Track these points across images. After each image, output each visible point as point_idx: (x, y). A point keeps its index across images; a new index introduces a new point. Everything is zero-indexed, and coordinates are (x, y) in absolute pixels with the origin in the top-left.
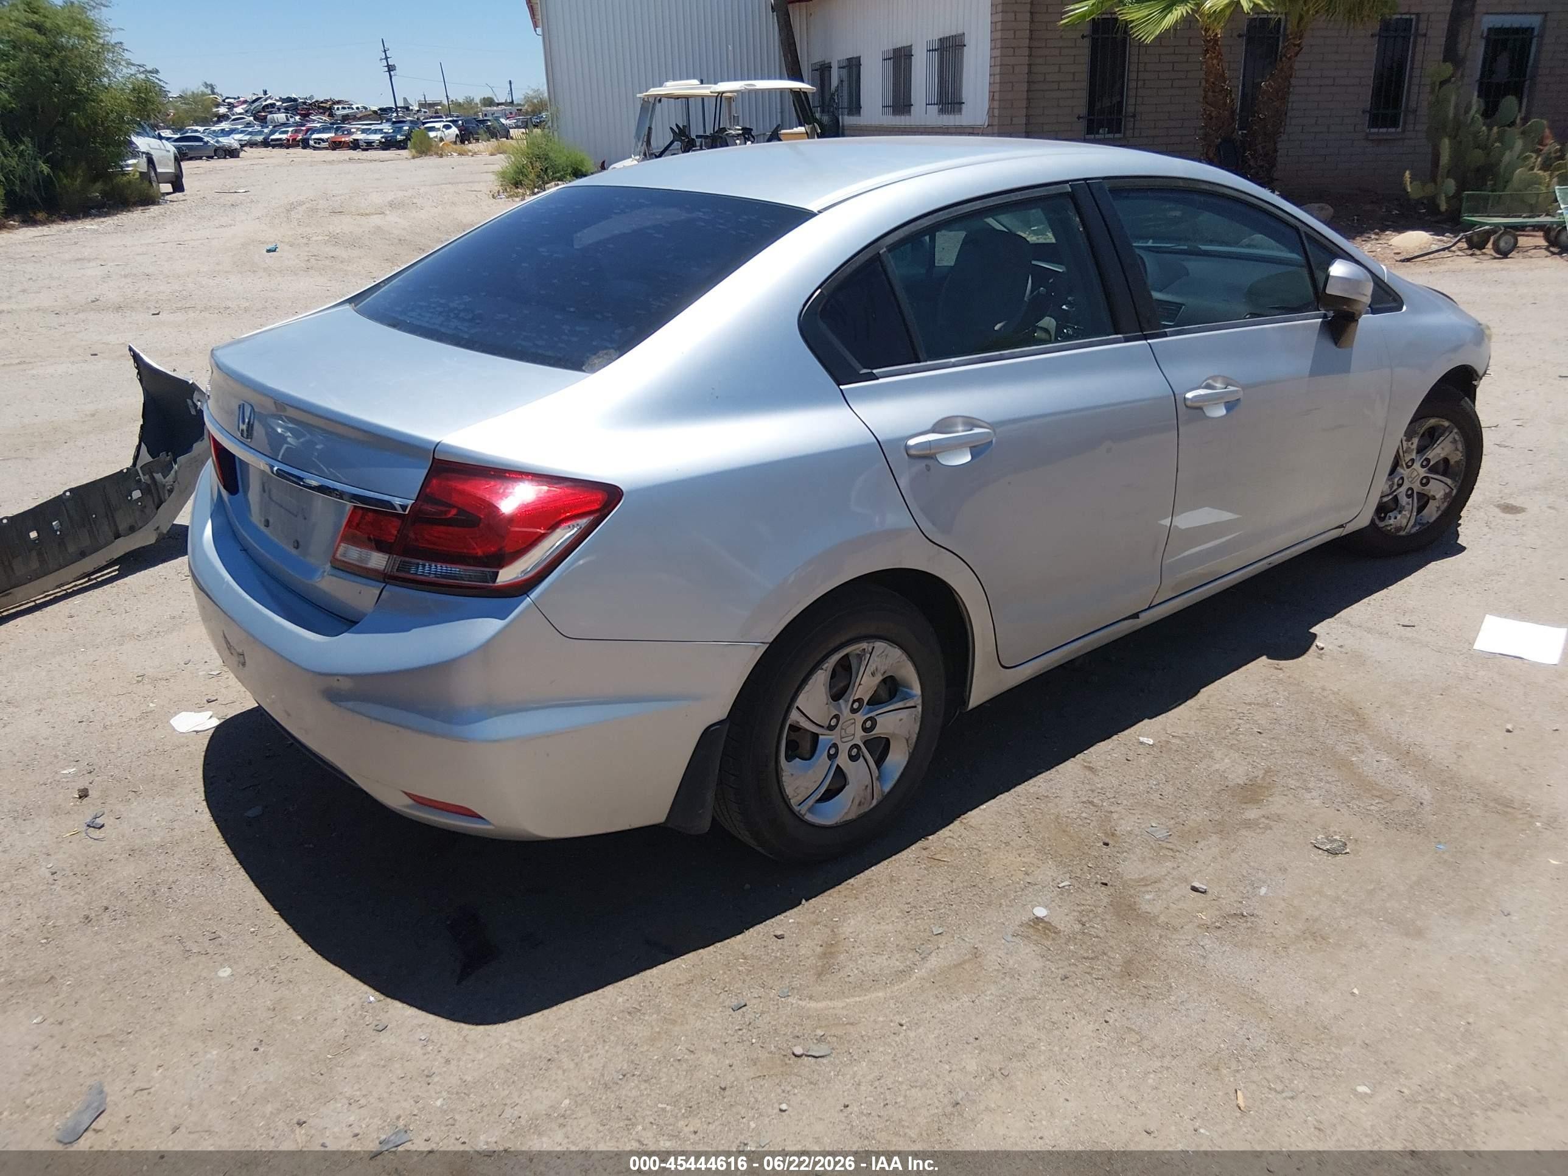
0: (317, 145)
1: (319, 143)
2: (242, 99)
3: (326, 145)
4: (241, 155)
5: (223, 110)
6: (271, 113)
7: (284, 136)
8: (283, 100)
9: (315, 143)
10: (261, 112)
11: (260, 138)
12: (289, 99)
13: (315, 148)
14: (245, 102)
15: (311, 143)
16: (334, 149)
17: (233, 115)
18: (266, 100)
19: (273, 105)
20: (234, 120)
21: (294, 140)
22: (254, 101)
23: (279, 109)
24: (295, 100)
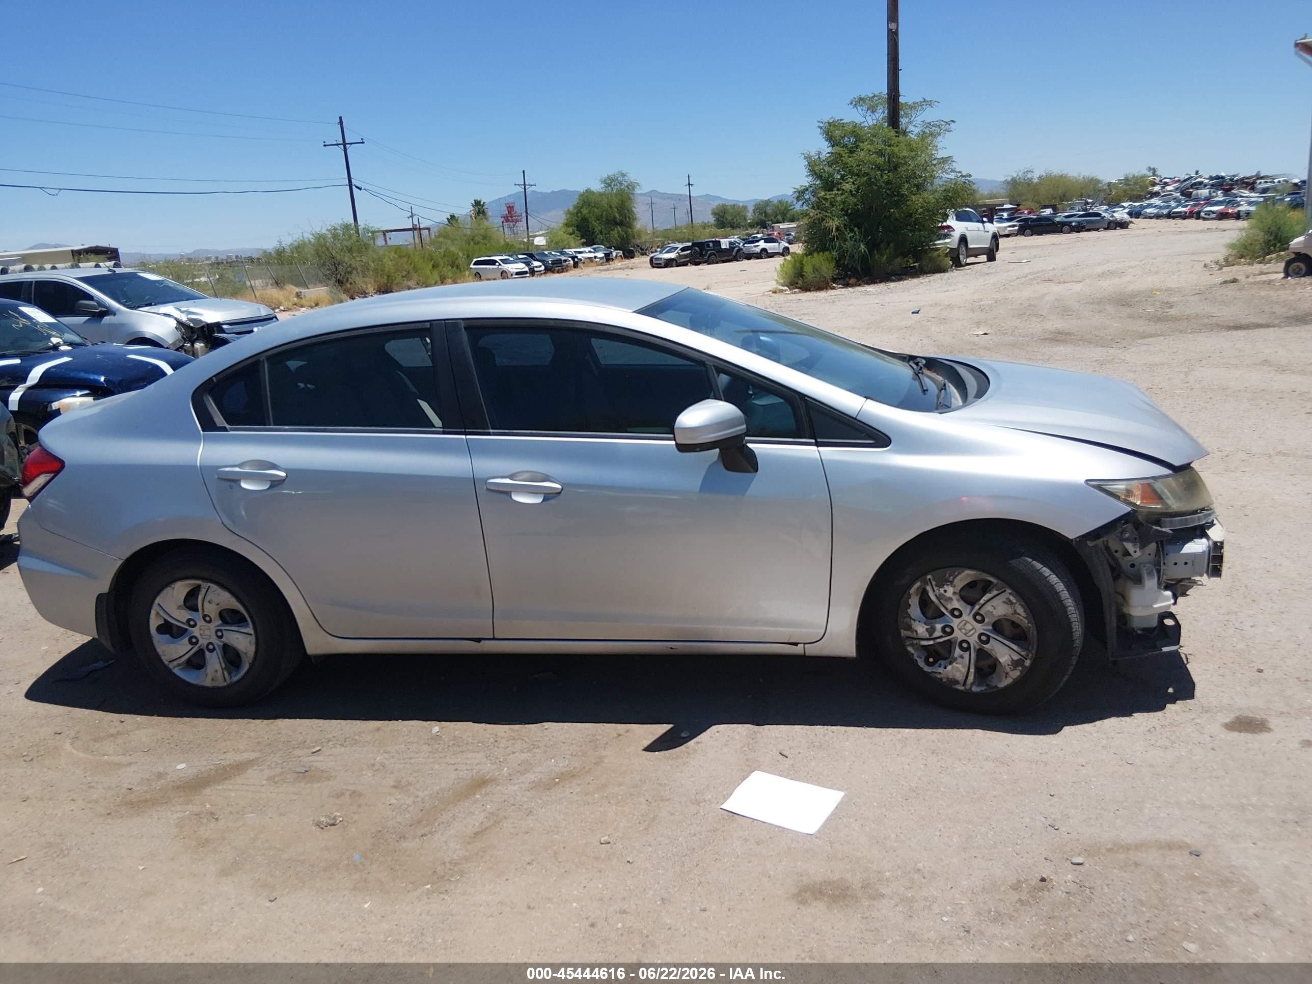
0: (1207, 216)
1: (1209, 215)
2: (1176, 179)
3: (1214, 216)
4: (1129, 227)
5: (1157, 188)
6: (1197, 189)
7: (1184, 209)
8: (1211, 178)
9: (1206, 214)
10: (1187, 189)
11: (1165, 212)
12: (1218, 177)
13: (1204, 219)
14: (1178, 181)
15: (1202, 214)
16: (1220, 219)
17: (1164, 192)
18: (1196, 179)
19: (1201, 183)
20: (1163, 196)
21: (1191, 212)
22: (1185, 181)
23: (1205, 186)
24: (1223, 177)
